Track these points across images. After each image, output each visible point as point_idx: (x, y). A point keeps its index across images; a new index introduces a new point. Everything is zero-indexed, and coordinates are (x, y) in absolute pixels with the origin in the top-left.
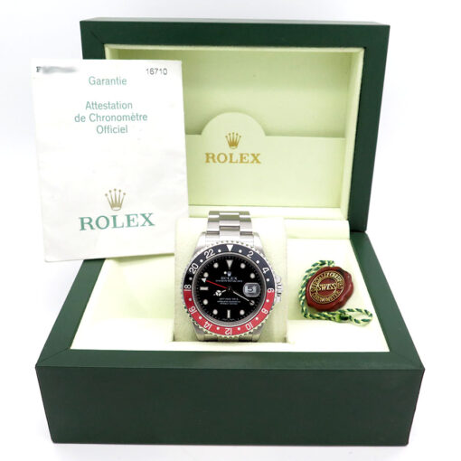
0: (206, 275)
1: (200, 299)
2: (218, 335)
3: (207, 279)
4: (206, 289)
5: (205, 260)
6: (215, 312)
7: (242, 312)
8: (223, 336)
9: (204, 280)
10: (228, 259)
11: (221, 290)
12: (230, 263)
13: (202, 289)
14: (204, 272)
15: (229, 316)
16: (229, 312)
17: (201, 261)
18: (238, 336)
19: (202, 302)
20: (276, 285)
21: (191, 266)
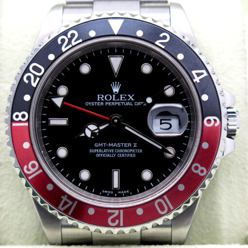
0: (63, 91)
1: (50, 146)
2: (93, 228)
3: (66, 98)
4: (63, 122)
5: (59, 54)
6: (85, 175)
7: (147, 175)
8: (104, 230)
9: (58, 102)
10: (113, 54)
11: (98, 123)
12: (116, 62)
13: (54, 122)
14: (58, 85)
15: (116, 184)
16: (116, 174)
17: (51, 57)
18: (138, 228)
19: (54, 153)
20: (224, 111)
21: (27, 70)
